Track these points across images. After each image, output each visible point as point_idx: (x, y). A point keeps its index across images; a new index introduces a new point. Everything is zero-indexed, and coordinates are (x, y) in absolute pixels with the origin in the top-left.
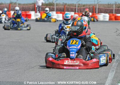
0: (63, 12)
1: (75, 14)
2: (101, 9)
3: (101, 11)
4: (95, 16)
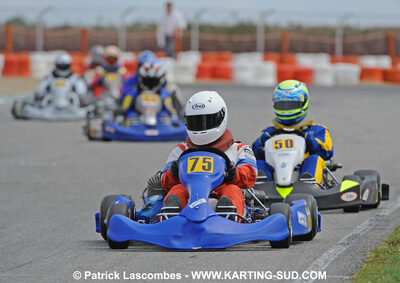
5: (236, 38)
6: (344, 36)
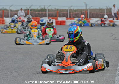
0: (56, 18)
1: (67, 19)
2: (92, 14)
3: (92, 15)
5: (40, 13)
6: (70, 12)
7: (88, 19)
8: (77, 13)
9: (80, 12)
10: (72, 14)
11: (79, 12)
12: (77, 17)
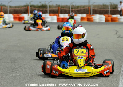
0: (57, 14)
3: (95, 12)
4: (90, 17)
5: (41, 9)
7: (91, 16)
8: (79, 9)
9: (83, 8)
10: (74, 10)
11: (81, 9)
12: (80, 13)
